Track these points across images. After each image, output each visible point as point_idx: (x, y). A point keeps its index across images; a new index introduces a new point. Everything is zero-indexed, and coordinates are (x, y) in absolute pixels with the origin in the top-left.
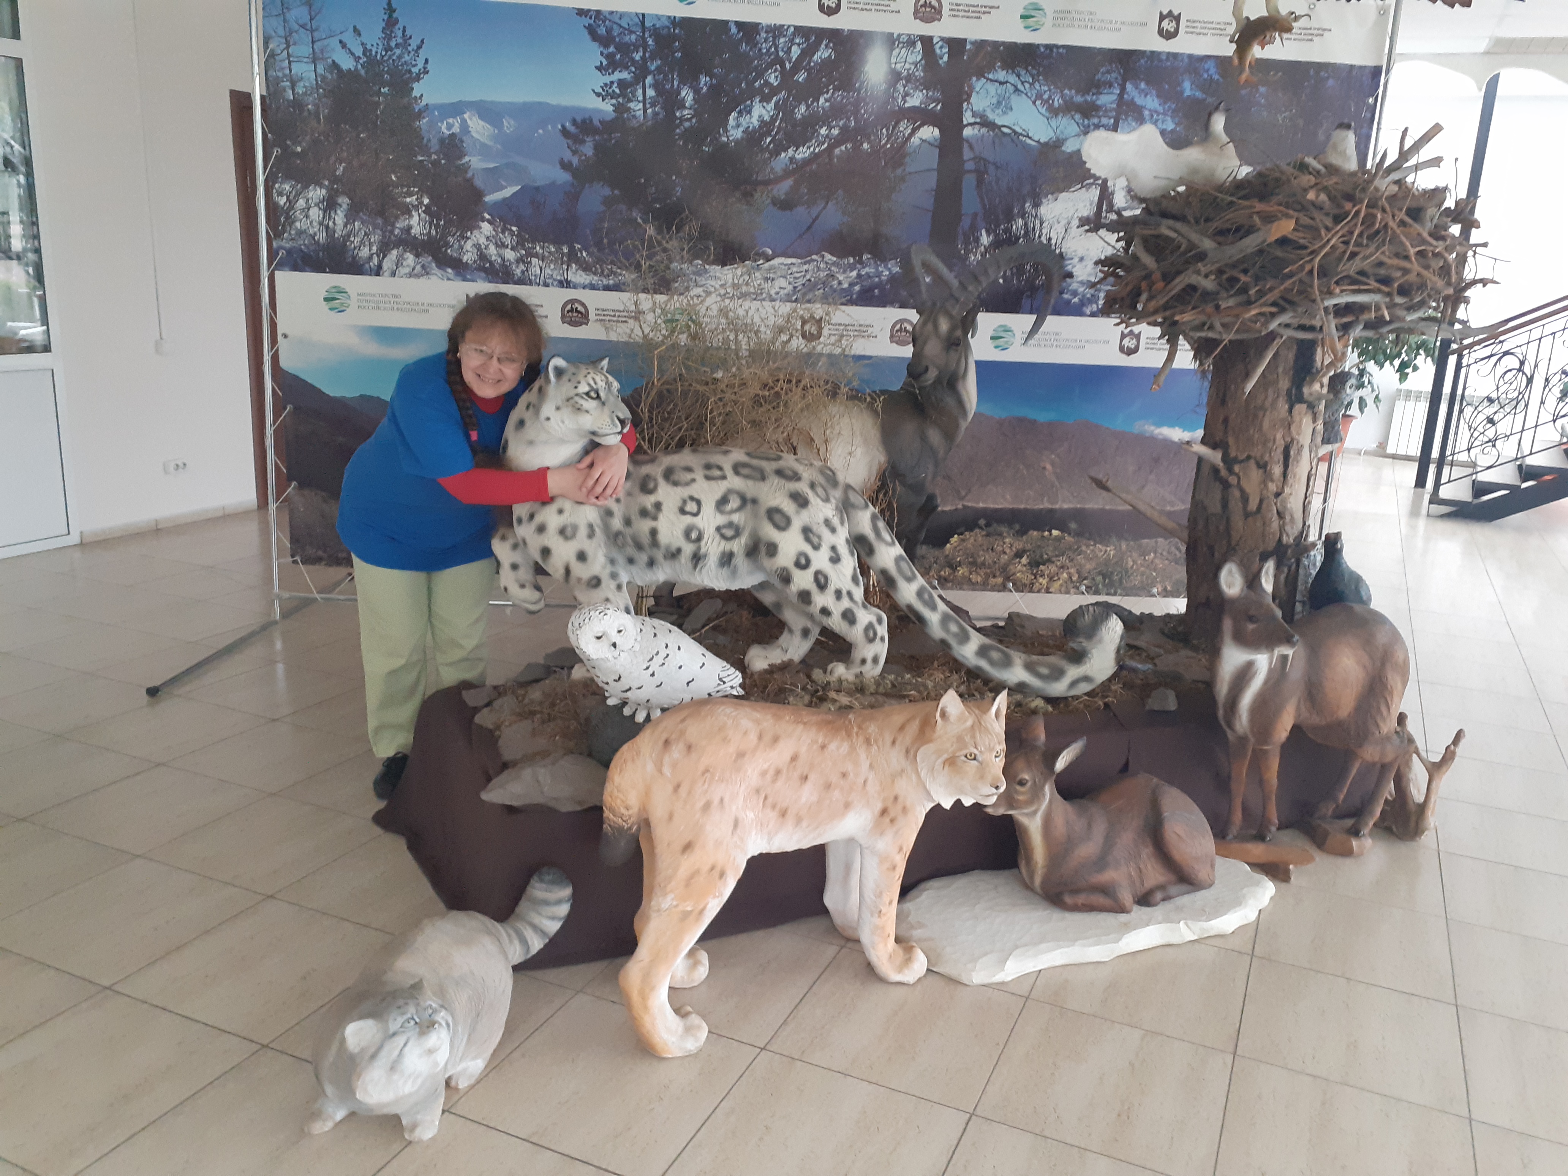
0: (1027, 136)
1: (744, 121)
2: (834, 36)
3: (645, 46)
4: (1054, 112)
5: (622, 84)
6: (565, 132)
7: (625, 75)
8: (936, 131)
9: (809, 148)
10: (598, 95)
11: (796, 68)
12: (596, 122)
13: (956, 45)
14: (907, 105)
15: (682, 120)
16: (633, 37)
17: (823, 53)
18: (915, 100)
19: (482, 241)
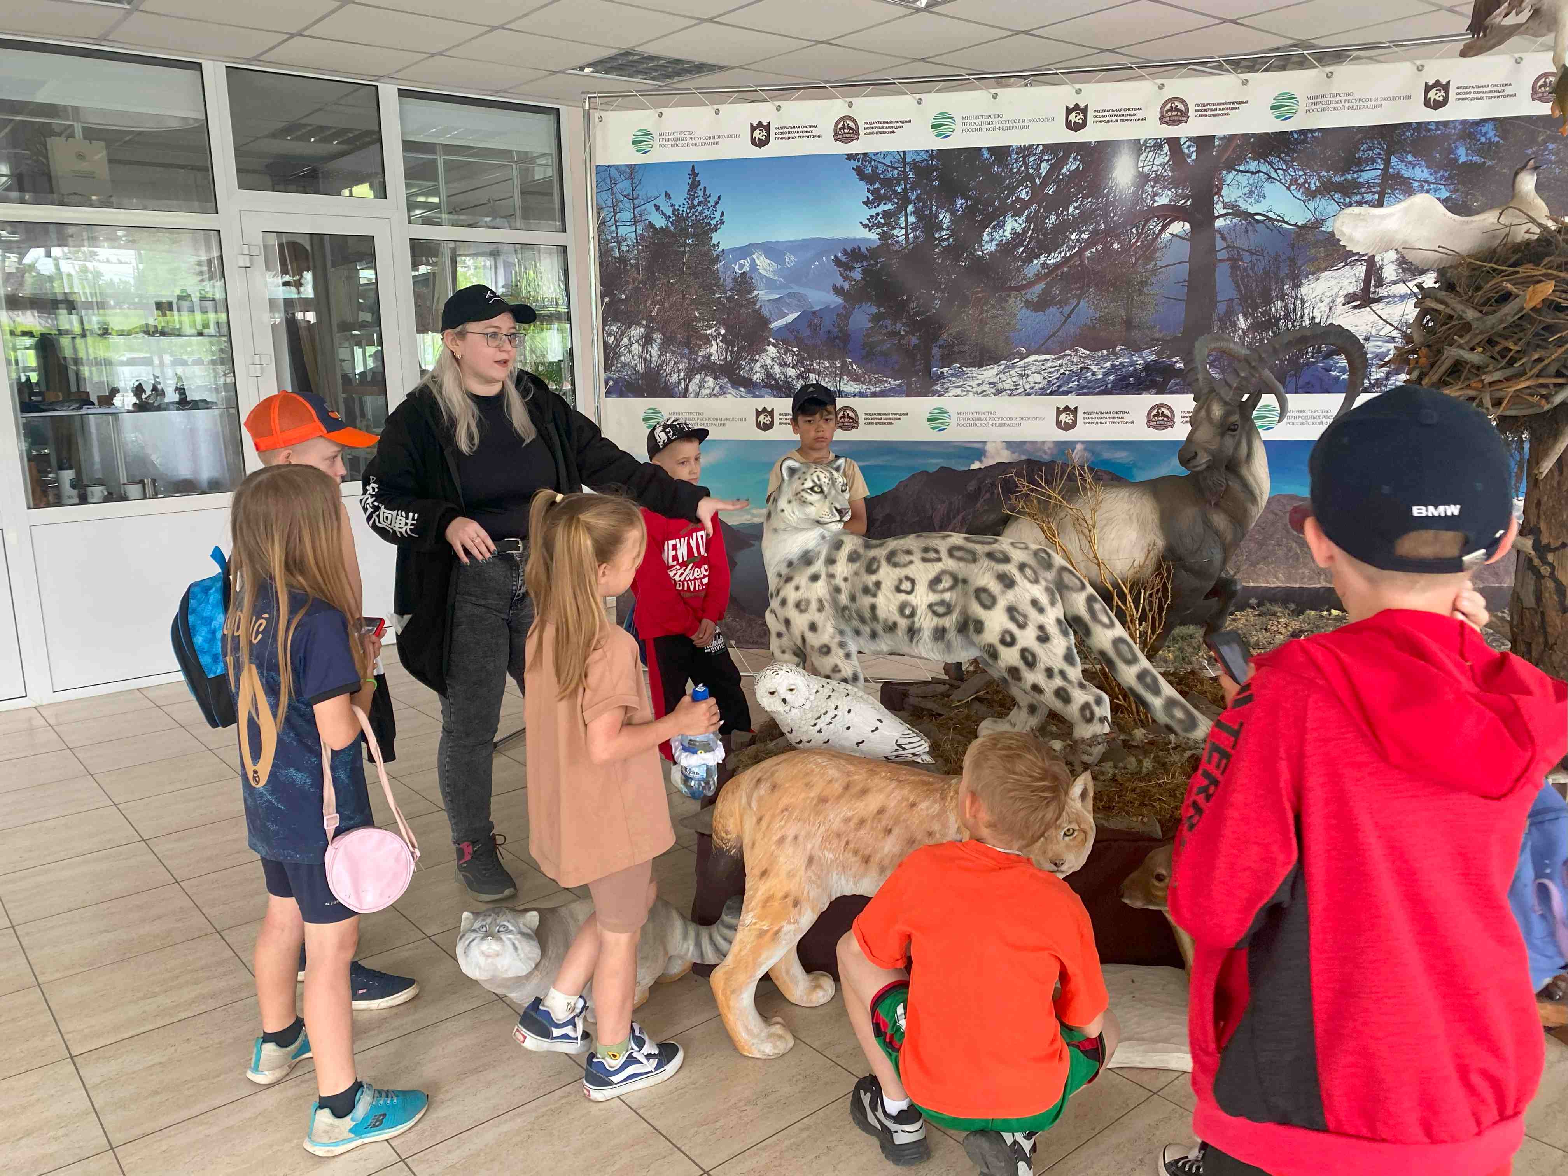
0: (1283, 221)
1: (997, 236)
2: (1082, 148)
3: (906, 178)
4: (1311, 194)
5: (886, 214)
6: (837, 261)
7: (889, 207)
8: (1187, 226)
9: (1060, 253)
10: (865, 226)
11: (1045, 183)
12: (863, 250)
13: (1203, 142)
14: (1156, 204)
15: (941, 239)
16: (896, 172)
17: (1072, 165)
18: (1164, 200)
19: (769, 362)
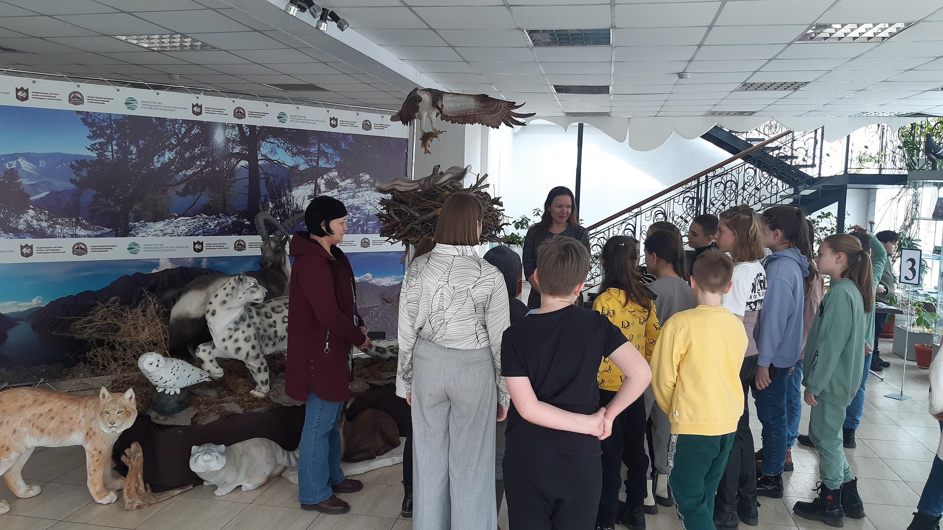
0: (285, 164)
1: (161, 159)
2: (200, 123)
3: (112, 128)
4: (294, 155)
5: (100, 143)
6: (72, 166)
7: (102, 140)
8: (247, 163)
9: (192, 170)
10: (89, 149)
11: (184, 136)
12: (88, 161)
13: (252, 128)
14: (234, 152)
15: (131, 159)
16: (106, 124)
17: (195, 131)
18: (237, 150)
19: (29, 218)
